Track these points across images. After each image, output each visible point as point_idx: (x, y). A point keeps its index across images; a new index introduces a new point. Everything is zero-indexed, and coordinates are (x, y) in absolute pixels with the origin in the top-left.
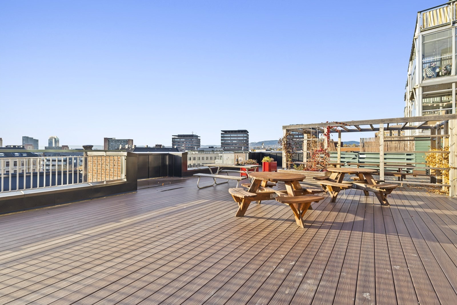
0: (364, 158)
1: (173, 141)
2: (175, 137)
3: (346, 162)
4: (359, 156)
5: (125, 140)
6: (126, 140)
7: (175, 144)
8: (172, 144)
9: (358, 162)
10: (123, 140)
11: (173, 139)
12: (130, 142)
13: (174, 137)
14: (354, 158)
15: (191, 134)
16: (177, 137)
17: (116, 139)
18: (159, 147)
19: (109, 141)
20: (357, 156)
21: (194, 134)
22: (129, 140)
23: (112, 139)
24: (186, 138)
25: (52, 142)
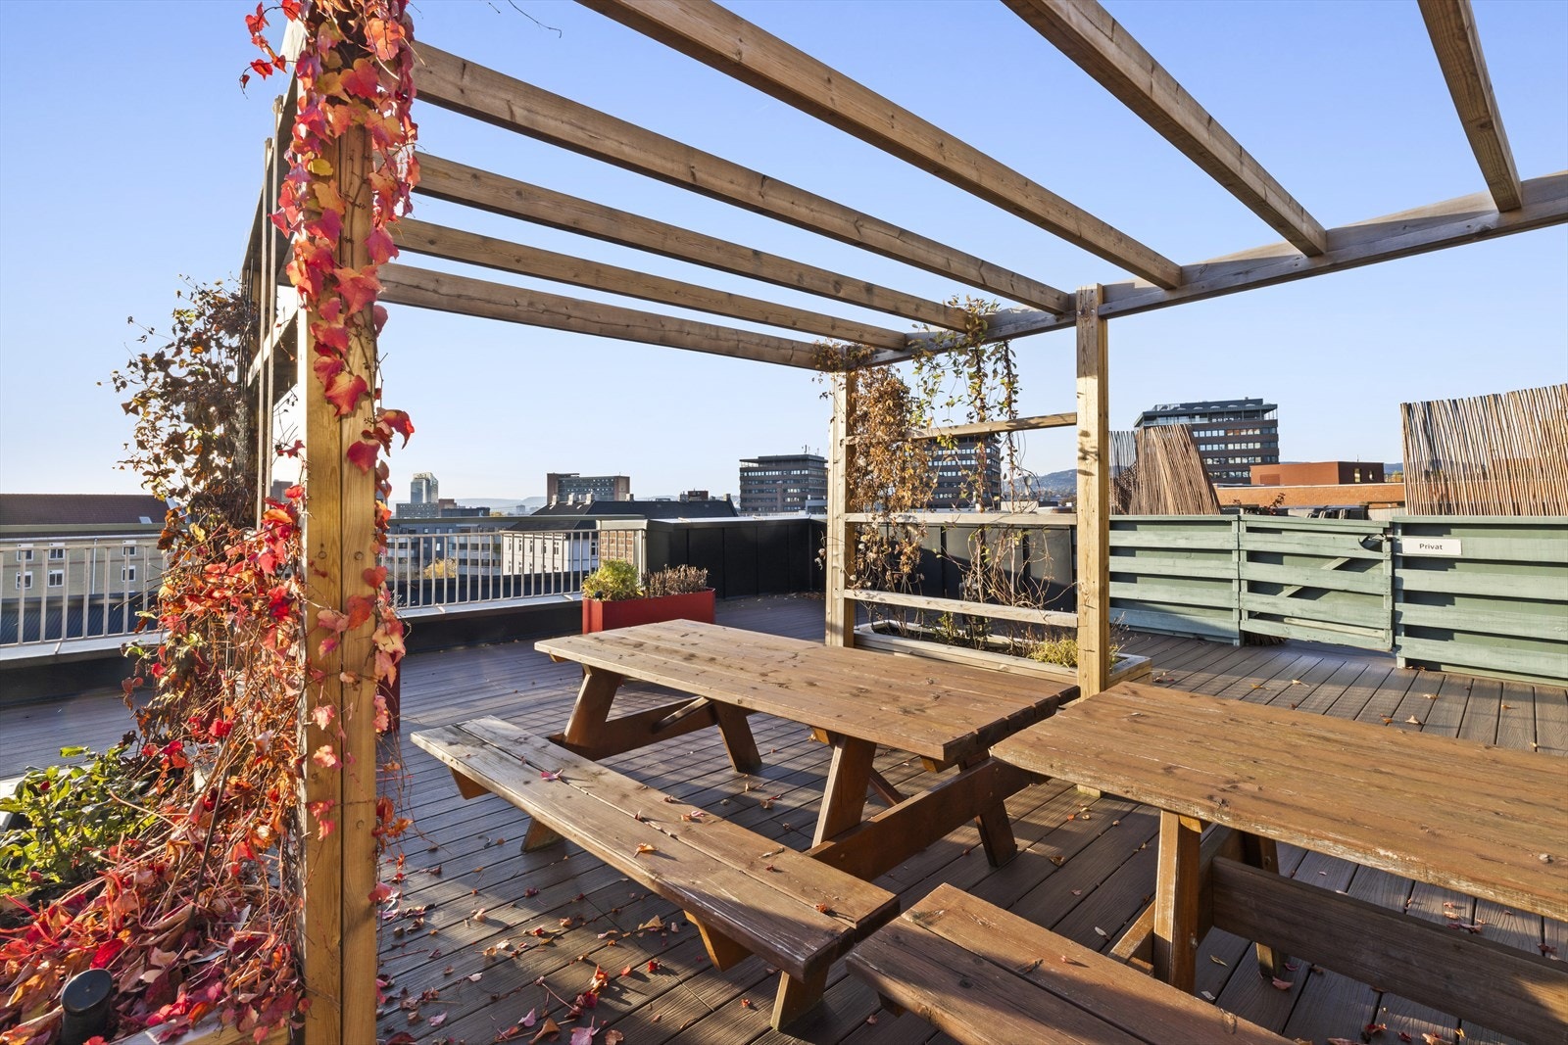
0: (1444, 564)
1: (742, 478)
2: (751, 465)
3: (1292, 590)
4: (1395, 547)
5: (605, 478)
6: (609, 478)
7: (751, 487)
8: (741, 486)
9: (1387, 590)
10: (601, 479)
11: (742, 470)
12: (622, 485)
13: (746, 464)
14: (1352, 565)
15: (800, 452)
16: (755, 465)
17: (580, 476)
18: (697, 502)
19: (560, 482)
20: (1377, 547)
21: (812, 452)
22: (617, 479)
23: (568, 476)
24: (783, 465)
25: (422, 490)
